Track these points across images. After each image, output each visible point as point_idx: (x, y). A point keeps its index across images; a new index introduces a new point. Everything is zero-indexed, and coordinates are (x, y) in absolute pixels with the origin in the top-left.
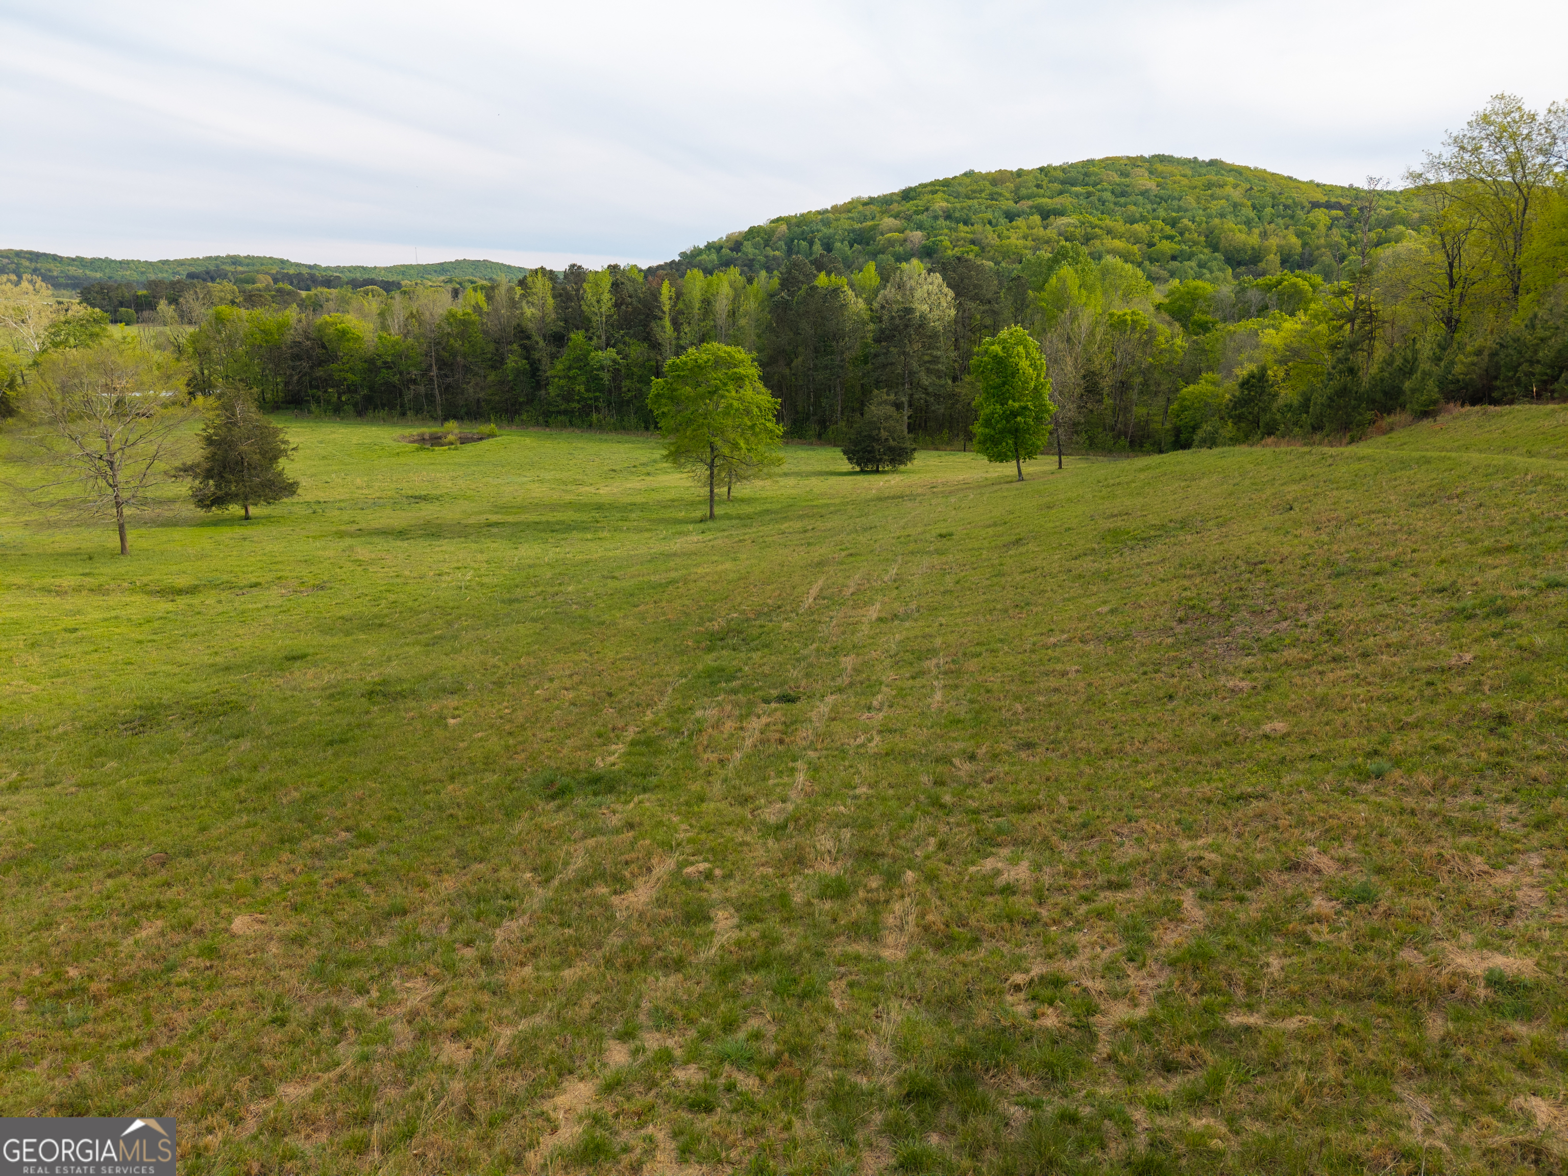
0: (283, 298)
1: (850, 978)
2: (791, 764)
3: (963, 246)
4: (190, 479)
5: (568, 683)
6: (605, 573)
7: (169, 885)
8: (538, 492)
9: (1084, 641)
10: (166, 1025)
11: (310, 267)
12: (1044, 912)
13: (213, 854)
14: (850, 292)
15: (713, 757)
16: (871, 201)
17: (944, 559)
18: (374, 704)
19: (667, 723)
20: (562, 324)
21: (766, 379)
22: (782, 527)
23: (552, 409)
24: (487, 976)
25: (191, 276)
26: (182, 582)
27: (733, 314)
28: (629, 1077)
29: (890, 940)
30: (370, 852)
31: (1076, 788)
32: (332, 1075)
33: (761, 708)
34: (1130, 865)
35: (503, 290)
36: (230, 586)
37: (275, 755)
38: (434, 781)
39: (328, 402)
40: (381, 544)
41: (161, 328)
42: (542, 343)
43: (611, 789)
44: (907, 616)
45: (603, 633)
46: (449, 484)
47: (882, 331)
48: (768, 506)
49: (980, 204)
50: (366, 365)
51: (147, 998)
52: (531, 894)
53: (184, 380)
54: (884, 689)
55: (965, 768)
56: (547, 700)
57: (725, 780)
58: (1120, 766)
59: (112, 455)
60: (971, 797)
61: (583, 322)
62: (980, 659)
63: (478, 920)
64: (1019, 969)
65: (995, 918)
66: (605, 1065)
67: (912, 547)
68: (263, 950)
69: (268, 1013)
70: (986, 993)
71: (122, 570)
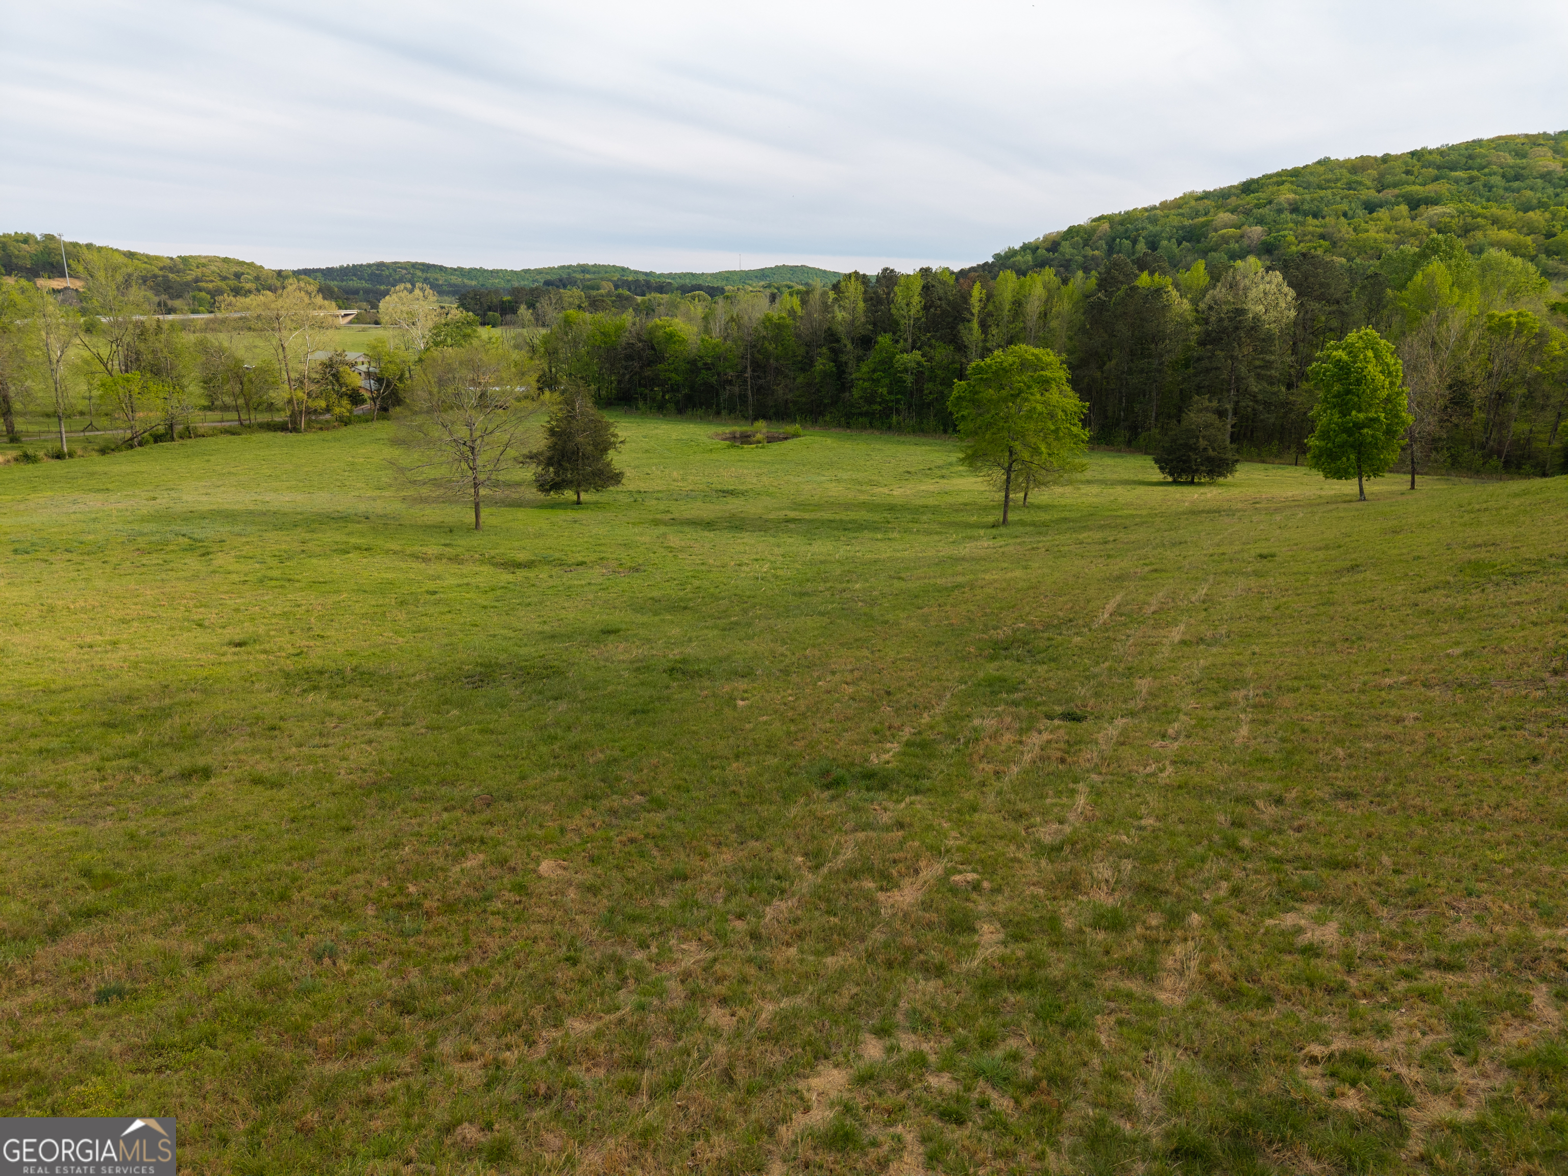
0: (621, 303)
1: (1120, 1015)
2: (1071, 786)
3: (1310, 241)
4: (534, 465)
5: (849, 678)
6: (892, 573)
7: (492, 824)
8: (835, 491)
9: (1427, 685)
10: (480, 947)
11: (646, 274)
12: (1353, 982)
13: (529, 801)
14: (1175, 293)
15: (989, 768)
16: (1206, 195)
17: (1262, 581)
18: (674, 680)
19: (944, 728)
20: (870, 327)
21: (1074, 383)
22: (1081, 537)
23: (854, 411)
24: (755, 950)
25: (548, 283)
26: (521, 557)
27: (1044, 315)
28: (882, 1073)
29: (1168, 983)
30: (660, 817)
31: (1404, 849)
32: (613, 1017)
33: (1043, 723)
34: (1467, 945)
35: (817, 295)
36: (561, 563)
37: (586, 718)
38: (721, 757)
39: (654, 400)
40: (691, 533)
41: (519, 330)
42: (850, 346)
43: (884, 787)
44: (1215, 641)
45: (886, 633)
46: (754, 481)
47: (1208, 334)
48: (1066, 514)
49: (1334, 195)
50: (688, 366)
51: (467, 921)
52: (801, 877)
53: (535, 376)
54: (1182, 717)
55: (1269, 812)
56: (829, 692)
57: (999, 793)
58: (1462, 831)
59: (474, 441)
60: (1275, 844)
61: (890, 325)
62: (1297, 695)
63: (750, 896)
64: (1317, 1040)
65: (1293, 979)
66: (859, 1057)
67: (1226, 566)
68: (563, 894)
69: (563, 952)
70: (1276, 1059)
71: (475, 543)
